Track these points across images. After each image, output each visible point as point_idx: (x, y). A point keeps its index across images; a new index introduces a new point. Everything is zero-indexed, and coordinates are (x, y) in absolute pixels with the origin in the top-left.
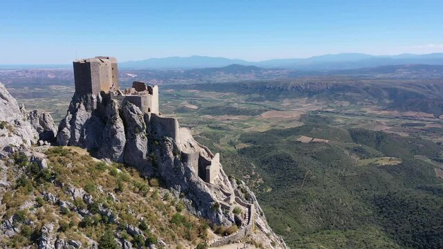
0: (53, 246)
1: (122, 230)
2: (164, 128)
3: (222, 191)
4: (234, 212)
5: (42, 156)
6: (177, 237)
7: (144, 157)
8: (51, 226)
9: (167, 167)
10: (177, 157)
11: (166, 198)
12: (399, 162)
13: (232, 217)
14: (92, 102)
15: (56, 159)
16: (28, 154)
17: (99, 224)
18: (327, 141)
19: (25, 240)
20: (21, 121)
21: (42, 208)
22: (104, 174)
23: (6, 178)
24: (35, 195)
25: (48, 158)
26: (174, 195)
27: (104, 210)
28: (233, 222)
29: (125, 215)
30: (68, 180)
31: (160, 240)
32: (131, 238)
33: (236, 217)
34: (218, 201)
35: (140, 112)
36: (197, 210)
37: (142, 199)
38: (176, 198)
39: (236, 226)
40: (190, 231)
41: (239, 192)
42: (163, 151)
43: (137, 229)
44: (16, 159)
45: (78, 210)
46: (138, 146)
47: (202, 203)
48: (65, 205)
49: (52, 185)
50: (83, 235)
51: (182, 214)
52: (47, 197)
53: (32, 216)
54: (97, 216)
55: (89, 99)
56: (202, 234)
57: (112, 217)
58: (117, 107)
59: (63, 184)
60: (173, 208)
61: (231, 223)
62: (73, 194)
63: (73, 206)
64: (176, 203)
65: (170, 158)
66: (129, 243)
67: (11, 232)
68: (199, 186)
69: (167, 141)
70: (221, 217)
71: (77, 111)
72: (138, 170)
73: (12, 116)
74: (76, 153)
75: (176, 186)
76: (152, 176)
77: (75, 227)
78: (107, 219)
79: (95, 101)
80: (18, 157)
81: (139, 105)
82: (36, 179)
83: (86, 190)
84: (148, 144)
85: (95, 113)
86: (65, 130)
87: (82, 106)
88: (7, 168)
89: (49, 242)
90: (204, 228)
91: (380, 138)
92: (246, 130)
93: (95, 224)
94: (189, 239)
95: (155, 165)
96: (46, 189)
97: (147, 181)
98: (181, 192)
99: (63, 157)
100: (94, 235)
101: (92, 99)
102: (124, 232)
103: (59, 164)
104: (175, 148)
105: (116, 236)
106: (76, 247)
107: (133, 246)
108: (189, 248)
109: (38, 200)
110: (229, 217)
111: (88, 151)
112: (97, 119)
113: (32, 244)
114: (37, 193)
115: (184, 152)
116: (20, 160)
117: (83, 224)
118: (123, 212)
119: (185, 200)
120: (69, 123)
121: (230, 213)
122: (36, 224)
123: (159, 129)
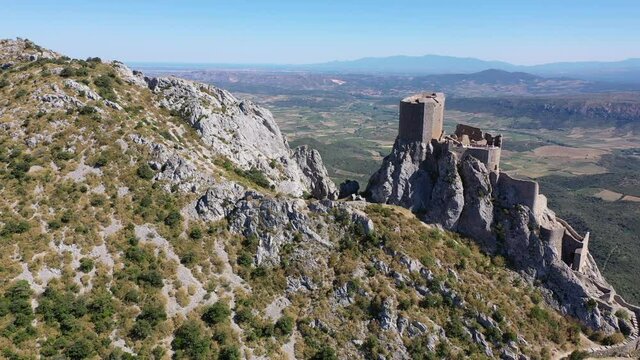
0: (396, 325)
1: (471, 317)
2: (517, 193)
3: (596, 285)
4: (618, 314)
5: (363, 214)
6: (540, 337)
7: (488, 227)
8: (391, 301)
9: (518, 245)
10: (535, 232)
11: (516, 283)
13: (616, 321)
14: (421, 152)
15: (379, 219)
16: (349, 211)
17: (442, 306)
19: (362, 313)
20: (287, 158)
21: (374, 278)
22: (439, 244)
23: (328, 238)
24: (363, 261)
26: (528, 281)
27: (447, 290)
28: (616, 328)
29: (472, 299)
30: (399, 247)
31: (520, 337)
32: (482, 329)
33: (620, 323)
34: (593, 298)
35: (486, 171)
36: (560, 305)
37: (488, 281)
38: (529, 285)
39: (622, 335)
40: (557, 331)
42: (515, 222)
43: (491, 320)
44: (335, 215)
45: (415, 285)
46: (481, 213)
47: (567, 296)
48: (401, 279)
49: (381, 251)
50: (425, 316)
51: (542, 306)
52: (379, 266)
53: (367, 286)
54: (438, 295)
55: (418, 148)
56: (573, 337)
57: (457, 300)
58: (456, 162)
59: (395, 252)
60: (527, 298)
61: (613, 329)
62: (409, 266)
63: (409, 280)
64: (530, 292)
65: (523, 233)
66: (481, 335)
67: (346, 302)
68: (565, 274)
69: (522, 210)
70: (599, 319)
71: (402, 162)
72: (478, 243)
73: (278, 152)
74: (401, 214)
75: (530, 270)
76: (496, 254)
77: (416, 306)
78: (451, 302)
79: (425, 150)
80: (338, 214)
81: (485, 161)
82: (362, 242)
83: (424, 263)
84: (494, 212)
85: (423, 165)
86: (387, 184)
87: (408, 157)
88: (327, 226)
89: (391, 320)
90: (576, 331)
93: (437, 306)
94: (556, 342)
96: (376, 256)
97: (489, 258)
98: (536, 278)
100: (438, 319)
101: (422, 148)
102: (474, 321)
103: (383, 227)
104: (532, 221)
105: (464, 324)
106: (422, 330)
107: (487, 340)
108: (557, 353)
109: (368, 268)
110: (610, 322)
111: (413, 213)
112: (425, 174)
113: (371, 319)
114: (366, 259)
115: (544, 227)
116: (341, 218)
117: (424, 304)
118: (470, 296)
119: (541, 289)
120: (391, 176)
121: (612, 315)
122: (370, 296)
123: (511, 194)
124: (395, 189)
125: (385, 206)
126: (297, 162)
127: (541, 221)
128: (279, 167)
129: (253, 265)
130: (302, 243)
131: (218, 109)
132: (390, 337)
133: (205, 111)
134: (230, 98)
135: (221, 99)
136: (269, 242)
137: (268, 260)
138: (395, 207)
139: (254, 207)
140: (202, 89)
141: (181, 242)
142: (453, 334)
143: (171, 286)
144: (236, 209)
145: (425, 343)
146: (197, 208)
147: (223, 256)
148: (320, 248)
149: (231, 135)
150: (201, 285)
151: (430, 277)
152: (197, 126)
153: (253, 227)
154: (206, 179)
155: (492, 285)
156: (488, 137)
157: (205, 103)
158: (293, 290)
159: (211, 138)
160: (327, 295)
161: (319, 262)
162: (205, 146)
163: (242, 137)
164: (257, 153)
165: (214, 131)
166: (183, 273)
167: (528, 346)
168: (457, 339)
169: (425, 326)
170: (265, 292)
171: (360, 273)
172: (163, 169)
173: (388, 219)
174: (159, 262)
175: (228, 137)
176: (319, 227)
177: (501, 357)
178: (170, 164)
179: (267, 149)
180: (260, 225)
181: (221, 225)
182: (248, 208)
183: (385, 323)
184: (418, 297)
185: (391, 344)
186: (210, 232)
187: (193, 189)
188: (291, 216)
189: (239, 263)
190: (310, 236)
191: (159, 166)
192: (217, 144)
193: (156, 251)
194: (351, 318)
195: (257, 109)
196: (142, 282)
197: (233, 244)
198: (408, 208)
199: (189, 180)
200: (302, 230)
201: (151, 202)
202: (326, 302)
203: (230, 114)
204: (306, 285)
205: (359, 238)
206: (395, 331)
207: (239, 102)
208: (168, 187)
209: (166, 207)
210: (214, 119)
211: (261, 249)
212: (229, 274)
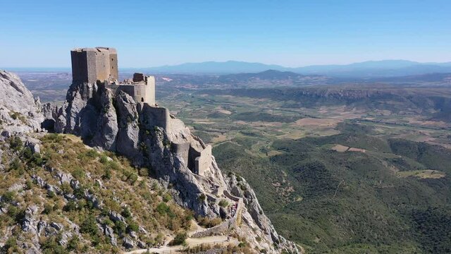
0: (36, 227)
1: (105, 216)
2: (155, 117)
3: (211, 183)
4: (220, 204)
5: (35, 141)
6: (159, 226)
7: (135, 146)
8: (36, 209)
9: (157, 157)
10: (167, 147)
11: (154, 188)
12: (443, 176)
13: (218, 209)
14: (88, 91)
15: (49, 145)
16: (23, 139)
17: (83, 209)
18: (364, 151)
19: (11, 220)
20: (34, 113)
21: (30, 191)
22: (94, 161)
24: (26, 178)
25: (42, 144)
26: (163, 185)
27: (89, 196)
28: (218, 214)
29: (109, 202)
31: (142, 228)
32: (113, 224)
33: (221, 210)
34: (205, 193)
35: (133, 102)
36: (183, 201)
37: (129, 187)
38: (164, 189)
39: (220, 219)
40: (174, 221)
41: (239, 189)
42: (154, 141)
43: (119, 216)
44: (11, 144)
45: (64, 194)
46: (129, 135)
47: (188, 194)
48: (51, 189)
49: (42, 169)
50: (66, 218)
51: (168, 204)
52: (36, 181)
53: (20, 198)
54: (83, 201)
55: (85, 88)
56: (185, 224)
57: (96, 203)
58: (110, 96)
59: (53, 169)
60: (160, 198)
61: (215, 215)
62: (61, 179)
63: (59, 190)
64: (164, 193)
65: (159, 148)
66: (110, 229)
68: (187, 177)
69: (158, 130)
70: (206, 209)
71: (73, 99)
72: (129, 159)
73: (26, 107)
74: (69, 140)
75: (165, 176)
76: (142, 166)
77: (59, 210)
78: (91, 204)
79: (91, 89)
80: (14, 142)
81: (132, 94)
82: (28, 163)
83: (74, 175)
84: (139, 133)
85: (90, 102)
86: (61, 117)
87: (79, 95)
88: (2, 152)
89: (31, 223)
90: (188, 219)
91: (422, 150)
92: (280, 137)
93: (79, 209)
94: (171, 229)
95: (146, 155)
96: (36, 173)
97: (137, 170)
98: (170, 183)
99: (57, 143)
100: (77, 219)
101: (88, 87)
102: (107, 218)
103: (51, 150)
104: (165, 139)
105: (99, 222)
106: (58, 229)
107: (114, 232)
108: (169, 237)
109: (27, 183)
110: (214, 209)
111: (82, 139)
112: (92, 108)
113: (16, 224)
114: (28, 176)
115: (175, 142)
116: (15, 145)
118: (108, 199)
119: (172, 190)
120: (66, 110)
121: (215, 205)
122: (22, 205)
123: (151, 119)
124: (69, 121)
125: (61, 135)
127: (172, 138)
128: (22, 119)
132: (28, 238)
138: (67, 135)
142: (86, 230)
155: (131, 189)
167: (147, 235)
168: (88, 235)
177: (123, 245)
179: (14, 105)
183: (25, 227)
185: (26, 244)
195: (4, 73)
205: (27, 160)
206: (34, 232)
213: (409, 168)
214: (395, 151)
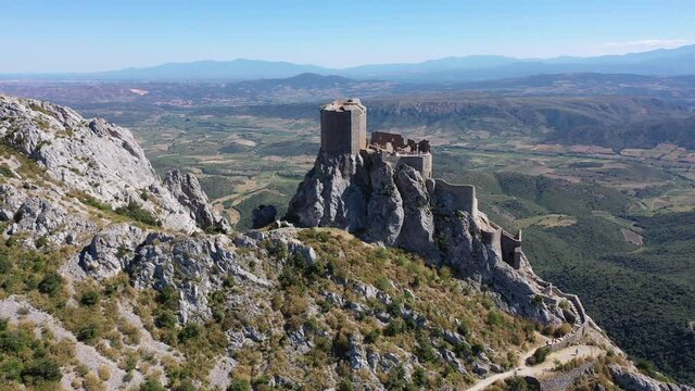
0: (367, 362)
1: (438, 336)
2: (456, 199)
3: (535, 281)
4: (561, 306)
6: (503, 343)
7: (431, 239)
9: (462, 252)
10: (476, 237)
11: (466, 292)
12: (574, 222)
13: (561, 312)
14: (351, 165)
19: (326, 356)
21: (329, 313)
23: (264, 275)
24: (312, 296)
27: (408, 312)
28: (563, 319)
29: (435, 317)
30: (349, 273)
31: (486, 346)
32: (451, 347)
33: (565, 313)
34: (538, 293)
35: (422, 179)
36: (509, 306)
37: (442, 295)
38: (478, 292)
40: (515, 333)
42: (457, 229)
43: (457, 335)
44: (268, 249)
45: (375, 313)
46: (423, 224)
48: (359, 309)
49: (329, 281)
50: (393, 345)
52: (331, 298)
53: (324, 325)
54: (399, 319)
55: (347, 161)
57: (420, 320)
58: (392, 172)
59: (346, 280)
60: (480, 305)
61: (560, 320)
62: (365, 293)
63: (368, 308)
65: (466, 240)
66: (451, 353)
67: (305, 348)
68: (509, 275)
69: (462, 216)
70: (547, 313)
71: (332, 178)
72: (423, 257)
74: (339, 236)
75: (476, 276)
76: (440, 265)
77: (382, 336)
78: (415, 324)
79: (354, 163)
80: (271, 246)
81: (420, 168)
82: (306, 275)
83: (378, 287)
84: (435, 221)
85: (354, 179)
86: (318, 205)
87: (338, 171)
88: (261, 262)
90: (531, 330)
91: (541, 187)
93: (402, 331)
94: (517, 344)
96: (326, 288)
97: (435, 270)
98: (483, 283)
100: (406, 346)
101: (351, 160)
102: (441, 340)
104: (472, 225)
105: (433, 345)
106: (395, 361)
107: (458, 356)
108: (521, 355)
109: (320, 304)
110: (557, 314)
111: (351, 233)
112: (357, 189)
113: (338, 361)
114: (314, 293)
115: (484, 230)
116: (275, 250)
117: (389, 332)
118: (432, 314)
119: (489, 293)
120: (322, 195)
121: (557, 308)
122: (331, 335)
123: (450, 201)
124: (327, 209)
125: (318, 229)
126: (170, 190)
127: (481, 226)
128: (151, 198)
129: (177, 325)
130: (235, 287)
131: (62, 132)
132: (365, 377)
133: (44, 136)
134: (75, 117)
135: (63, 120)
136: (193, 292)
137: (196, 315)
138: (330, 230)
139: (164, 252)
140: (33, 107)
141: (71, 312)
142: (425, 358)
143: (72, 375)
144: (138, 258)
145: (401, 374)
146: (82, 263)
147: (135, 321)
148: (257, 290)
149: (85, 165)
150: (114, 364)
151: (388, 302)
152: (36, 155)
153: (168, 278)
154: (84, 224)
155: (447, 298)
156: (411, 142)
157: (43, 125)
158: (237, 346)
159: (60, 170)
160: (281, 343)
161: (261, 307)
162: (53, 181)
163: (101, 166)
164: (123, 184)
165: (63, 161)
166: (85, 353)
167: (496, 355)
168: (429, 363)
169: (397, 357)
170: (203, 356)
171: (313, 311)
172: (18, 218)
173: (327, 244)
174: (46, 345)
175: (83, 167)
176: (252, 265)
177: (473, 371)
178: (28, 211)
179: (132, 178)
180: (176, 273)
181: (122, 281)
182: (156, 254)
183: (356, 362)
184: (381, 325)
185: (367, 385)
186: (108, 293)
187: (69, 240)
188: (217, 256)
189: (158, 325)
190: (244, 277)
191: (10, 215)
192: (69, 178)
193: (38, 332)
194: (315, 365)
195: (113, 129)
196: (29, 378)
197: (144, 303)
198: (343, 228)
199: (61, 228)
200: (231, 272)
201: (11, 266)
202: (281, 352)
203: (79, 137)
204: (251, 337)
205: (301, 271)
206: (368, 369)
207: (88, 121)
208: (30, 242)
209: (36, 269)
210: (60, 145)
211: (185, 303)
212: (148, 343)
213: (527, 214)
214: (506, 189)
